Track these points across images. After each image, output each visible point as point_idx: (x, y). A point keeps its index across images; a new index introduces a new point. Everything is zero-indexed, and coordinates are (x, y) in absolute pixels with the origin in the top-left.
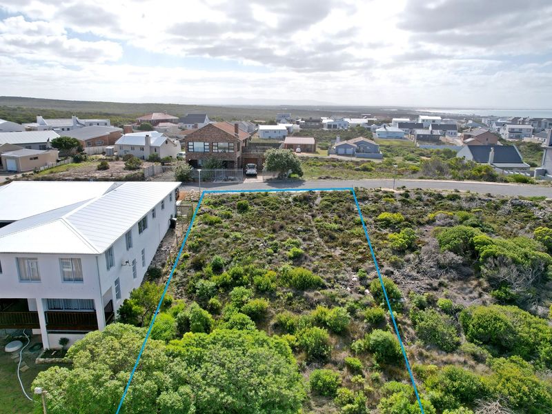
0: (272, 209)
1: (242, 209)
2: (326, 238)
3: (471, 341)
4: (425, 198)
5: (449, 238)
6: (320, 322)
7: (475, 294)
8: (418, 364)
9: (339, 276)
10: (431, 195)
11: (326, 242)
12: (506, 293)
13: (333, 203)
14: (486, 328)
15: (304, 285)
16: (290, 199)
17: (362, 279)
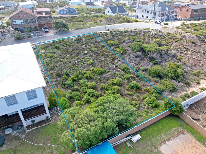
0: (69, 46)
1: (57, 48)
2: (97, 54)
3: (153, 78)
4: (118, 33)
5: (135, 47)
6: (114, 84)
7: (148, 64)
8: (144, 88)
9: (110, 67)
10: (119, 31)
11: (97, 56)
12: (155, 61)
13: (89, 40)
14: (156, 73)
15: (101, 73)
16: (73, 41)
17: (116, 66)
